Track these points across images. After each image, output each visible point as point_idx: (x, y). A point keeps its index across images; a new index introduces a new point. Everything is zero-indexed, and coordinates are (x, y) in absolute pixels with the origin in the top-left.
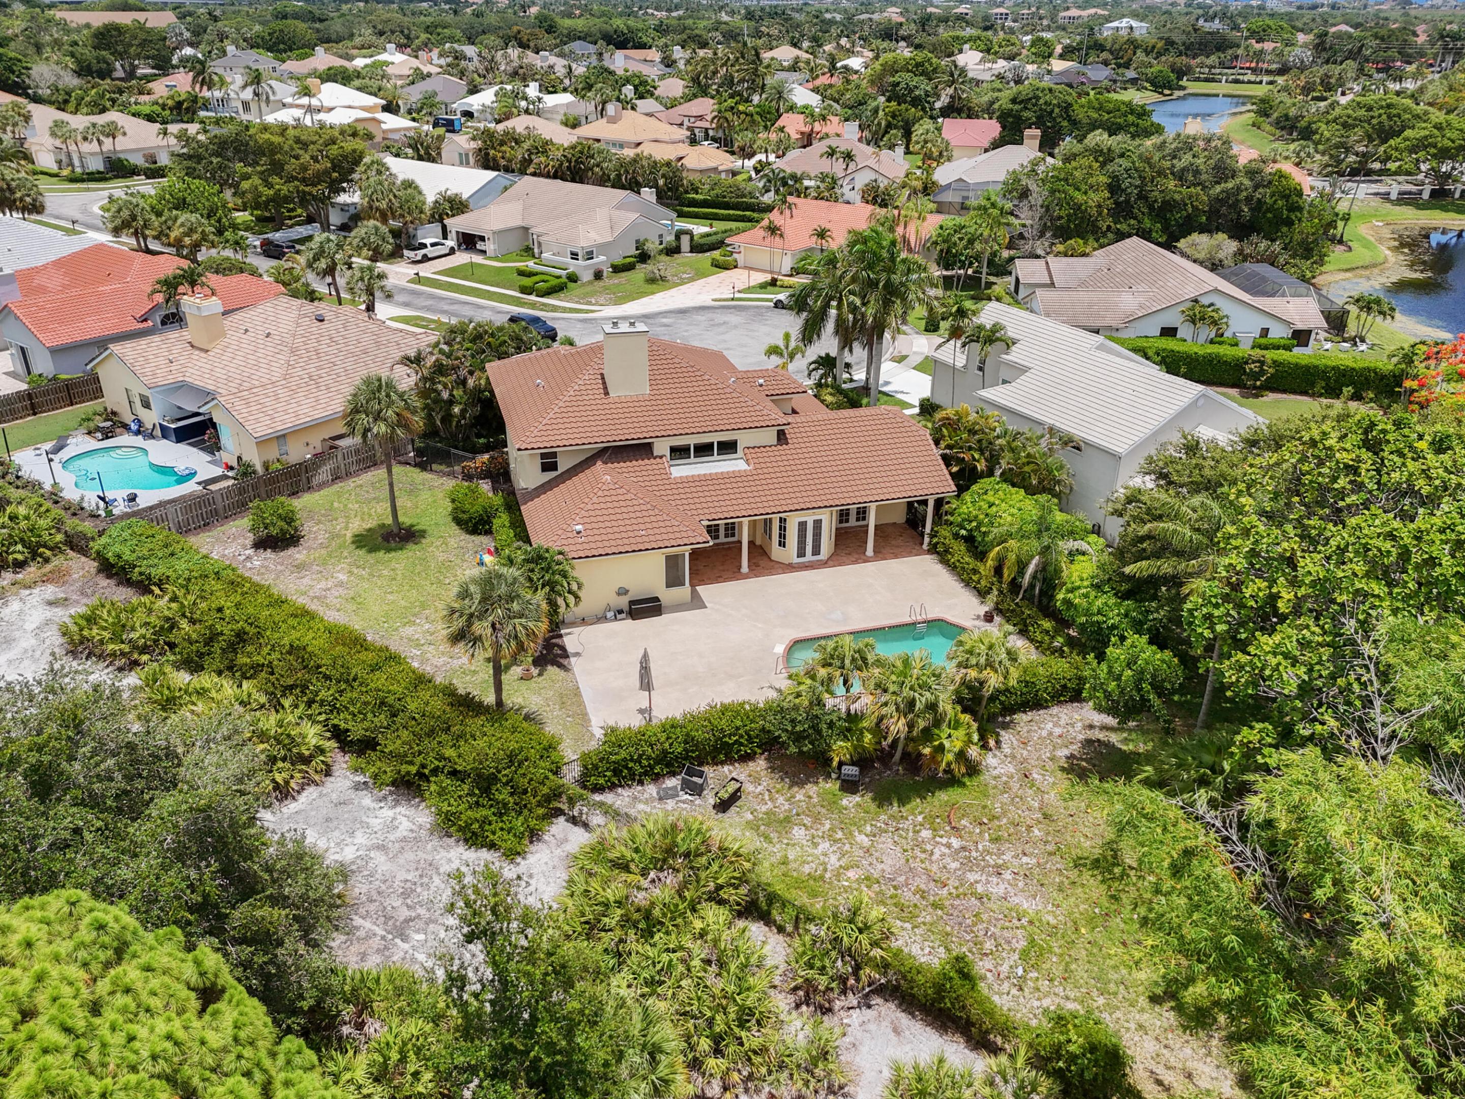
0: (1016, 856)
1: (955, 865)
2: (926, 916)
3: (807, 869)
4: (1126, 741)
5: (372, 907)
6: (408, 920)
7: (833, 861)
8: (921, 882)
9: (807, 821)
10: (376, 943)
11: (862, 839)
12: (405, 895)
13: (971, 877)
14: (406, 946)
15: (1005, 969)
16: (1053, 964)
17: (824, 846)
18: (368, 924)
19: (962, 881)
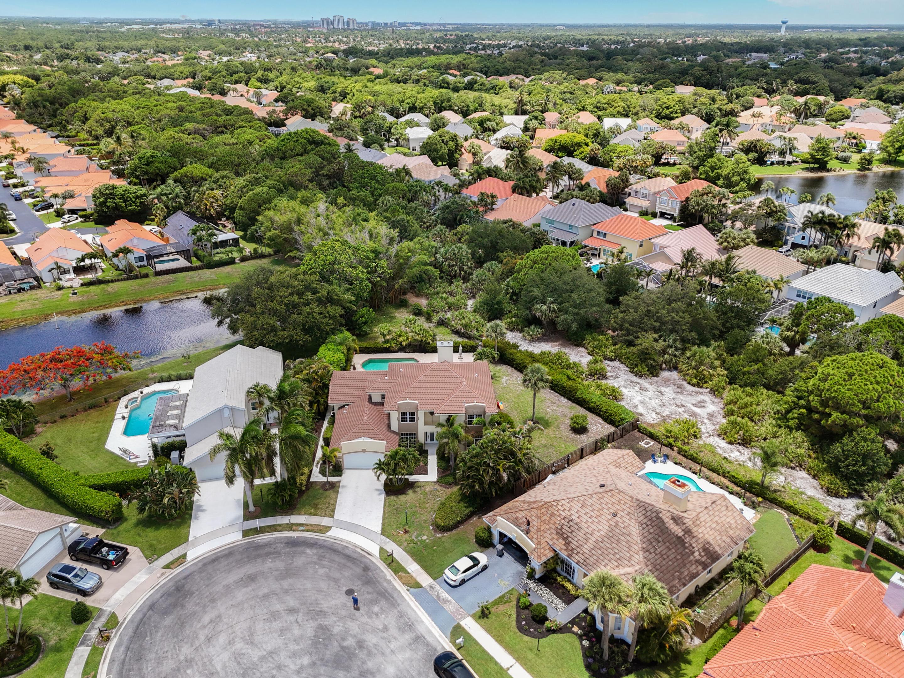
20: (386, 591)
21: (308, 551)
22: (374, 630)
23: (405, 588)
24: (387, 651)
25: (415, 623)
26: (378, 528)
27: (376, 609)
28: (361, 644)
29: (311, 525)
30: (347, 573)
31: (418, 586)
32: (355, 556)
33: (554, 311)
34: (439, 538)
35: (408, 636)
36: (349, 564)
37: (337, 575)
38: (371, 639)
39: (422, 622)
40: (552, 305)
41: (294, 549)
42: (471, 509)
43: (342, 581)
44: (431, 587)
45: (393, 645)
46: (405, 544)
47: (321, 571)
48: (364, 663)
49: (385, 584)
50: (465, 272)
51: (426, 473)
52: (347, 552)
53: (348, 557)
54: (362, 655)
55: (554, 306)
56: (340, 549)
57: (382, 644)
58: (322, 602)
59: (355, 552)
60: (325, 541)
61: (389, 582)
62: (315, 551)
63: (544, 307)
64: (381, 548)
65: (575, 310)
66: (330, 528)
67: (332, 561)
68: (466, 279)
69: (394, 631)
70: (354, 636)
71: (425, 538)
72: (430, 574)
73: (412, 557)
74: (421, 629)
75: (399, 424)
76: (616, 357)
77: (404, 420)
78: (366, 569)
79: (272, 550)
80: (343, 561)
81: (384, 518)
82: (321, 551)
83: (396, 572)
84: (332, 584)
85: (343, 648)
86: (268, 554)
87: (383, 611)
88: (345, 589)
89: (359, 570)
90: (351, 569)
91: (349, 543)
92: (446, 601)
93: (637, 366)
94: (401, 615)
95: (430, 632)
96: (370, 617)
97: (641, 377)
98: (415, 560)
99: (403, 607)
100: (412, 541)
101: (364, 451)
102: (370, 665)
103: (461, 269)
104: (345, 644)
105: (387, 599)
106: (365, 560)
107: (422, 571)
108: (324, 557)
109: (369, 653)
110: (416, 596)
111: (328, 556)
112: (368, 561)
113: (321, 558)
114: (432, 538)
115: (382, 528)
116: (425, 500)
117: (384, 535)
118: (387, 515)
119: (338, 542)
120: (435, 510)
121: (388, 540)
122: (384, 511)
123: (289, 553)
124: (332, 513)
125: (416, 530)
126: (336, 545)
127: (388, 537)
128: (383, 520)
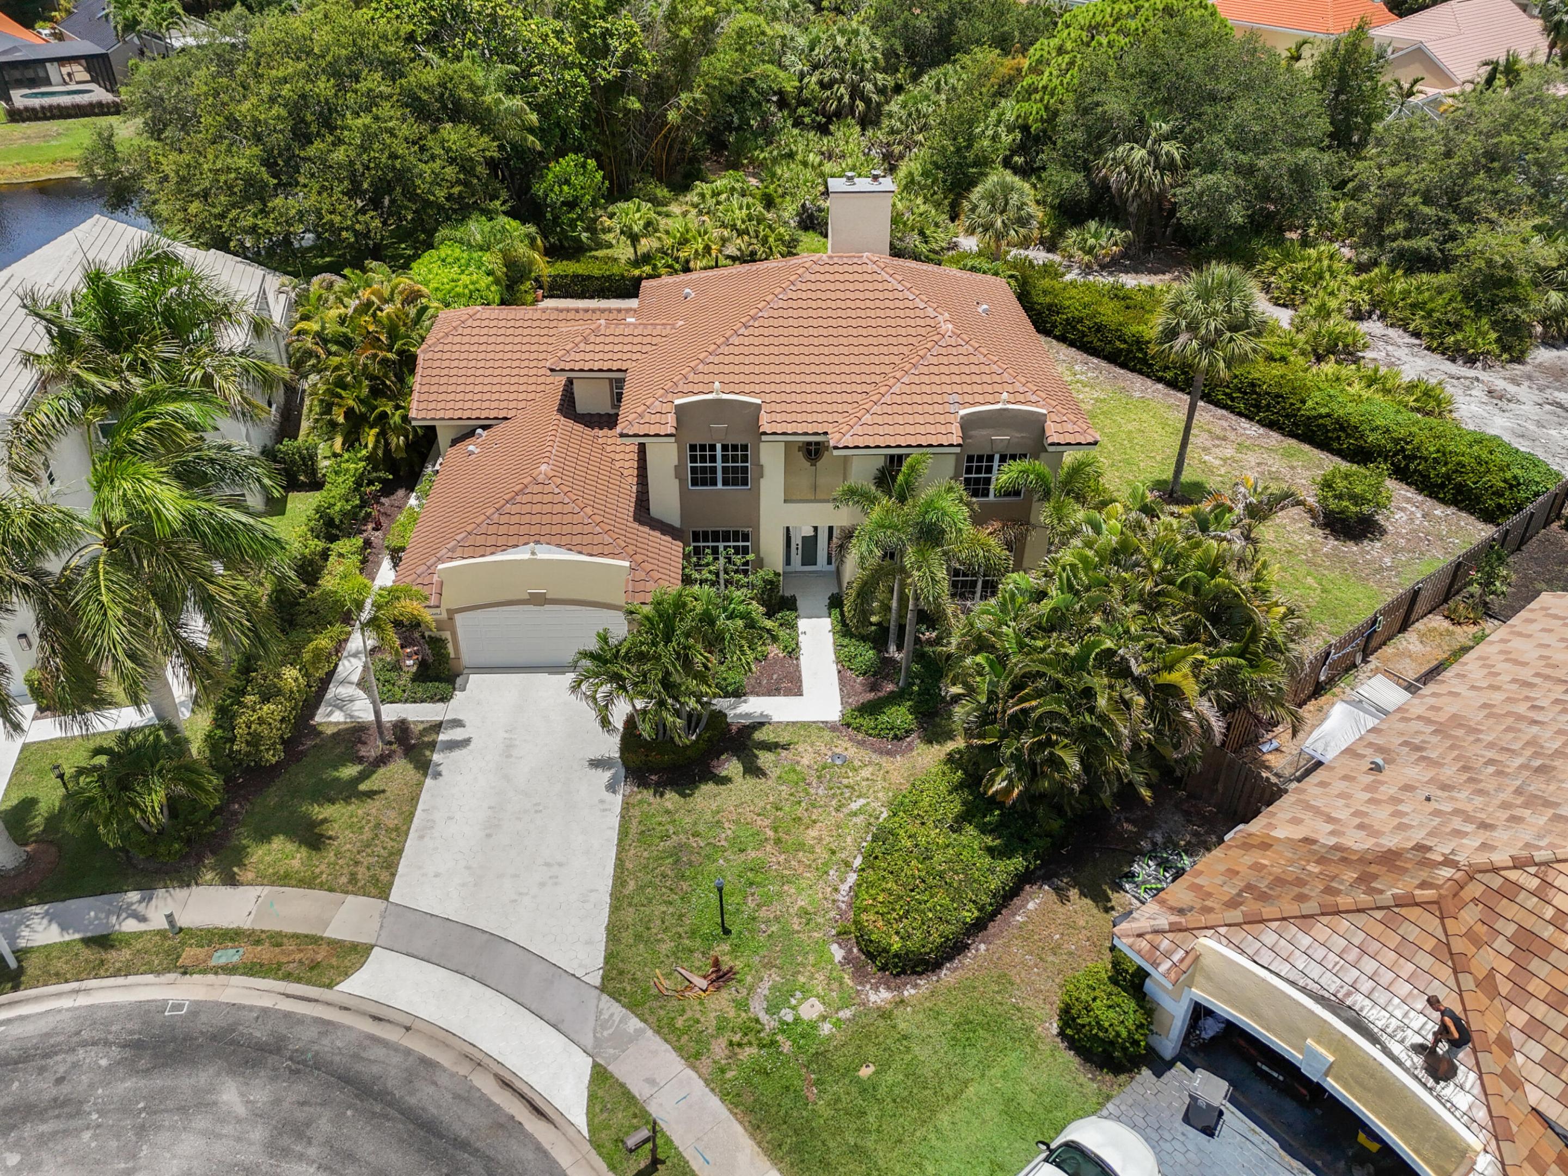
21: (229, 1093)
26: (589, 954)
29: (277, 939)
32: (464, 1123)
33: (1171, 166)
34: (885, 1015)
40: (1166, 147)
41: (159, 1081)
42: (1017, 863)
46: (719, 1048)
50: (867, 101)
51: (794, 687)
55: (1171, 149)
56: (393, 1083)
59: (467, 1096)
60: (327, 1026)
62: (261, 1094)
63: (1139, 154)
64: (600, 1075)
65: (1244, 159)
66: (362, 952)
67: (339, 1160)
68: (869, 120)
71: (810, 1010)
73: (755, 1129)
75: (684, 495)
76: (1374, 305)
77: (702, 477)
79: (43, 1088)
80: (396, 1159)
81: (618, 901)
91: (444, 1039)
93: (1457, 326)
97: (1471, 361)
100: (752, 1028)
101: (538, 600)
103: (855, 92)
108: (300, 1131)
111: (324, 1126)
112: (528, 1155)
113: (286, 1141)
114: (846, 1014)
115: (610, 957)
116: (800, 811)
117: (615, 996)
118: (632, 885)
119: (391, 1034)
120: (847, 864)
121: (634, 1023)
122: (620, 863)
123: (125, 1108)
124: (384, 876)
125: (769, 965)
126: (377, 1053)
127: (633, 1007)
128: (615, 909)
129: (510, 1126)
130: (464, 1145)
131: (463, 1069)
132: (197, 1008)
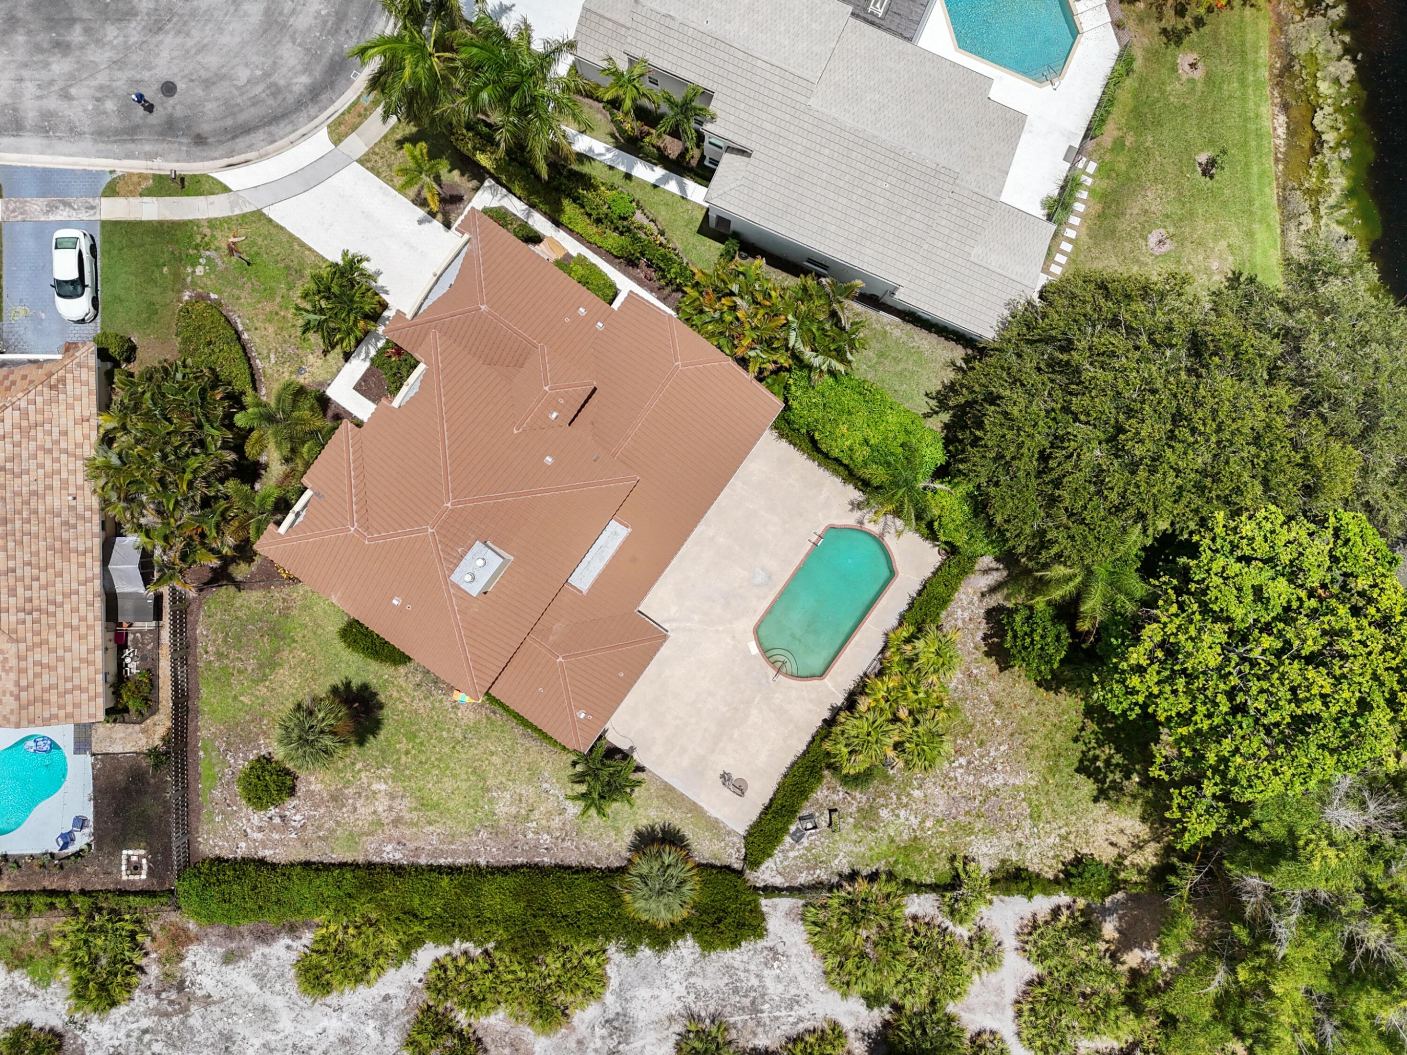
0: (997, 750)
1: (971, 778)
2: (979, 825)
3: (905, 837)
4: (1007, 598)
5: (729, 1009)
6: (753, 1003)
7: (914, 821)
8: (964, 806)
9: (882, 801)
10: (751, 1023)
11: (917, 793)
12: (736, 991)
13: (983, 781)
14: (765, 1015)
15: (1027, 831)
16: (1047, 813)
17: (902, 813)
18: (736, 1018)
19: (982, 787)
20: (133, 141)
21: (304, 79)
22: (73, 78)
23: (119, 172)
24: (26, 73)
25: (45, 142)
26: (275, 213)
27: (110, 105)
28: (62, 47)
30: (211, 108)
31: (112, 190)
32: (241, 142)
34: (180, 291)
35: (31, 116)
36: (229, 122)
37: (217, 91)
38: (60, 66)
39: (42, 153)
41: (325, 60)
43: (199, 92)
44: (93, 208)
45: (30, 89)
46: (207, 231)
47: (243, 75)
48: (29, 33)
49: (148, 148)
51: (358, 388)
52: (260, 135)
53: (246, 130)
54: (43, 38)
56: (273, 128)
57: (44, 75)
58: (179, 40)
59: (250, 147)
61: (150, 156)
62: (298, 89)
64: (226, 189)
66: (337, 141)
67: (255, 102)
69: (52, 103)
70: (82, 47)
71: (200, 270)
72: (116, 223)
74: (30, 141)
78: (200, 140)
79: (348, 25)
80: (242, 118)
82: (291, 99)
83: (159, 179)
84: (204, 74)
85: (72, 21)
86: (341, 17)
87: (99, 112)
88: (181, 86)
89: (205, 128)
90: (216, 120)
91: (279, 151)
92: (51, 208)
94: (73, 131)
95: (18, 150)
96: (101, 88)
98: (161, 223)
99: (87, 144)
100: (208, 247)
102: (20, 38)
104: (78, 29)
105: (117, 132)
106: (221, 150)
107: (132, 217)
109: (38, 48)
110: (92, 176)
111: (271, 102)
112: (216, 155)
113: (273, 89)
114: (189, 279)
115: (270, 221)
116: (285, 333)
117: (253, 213)
118: (296, 247)
119: (292, 137)
120: (248, 330)
121: (237, 212)
122: (310, 249)
123: (321, 48)
124: (369, 165)
125: (226, 269)
126: (289, 128)
127: (244, 216)
128: (291, 236)
129: (231, 154)
130: (233, 138)
131: (262, 151)
132: (350, 82)
